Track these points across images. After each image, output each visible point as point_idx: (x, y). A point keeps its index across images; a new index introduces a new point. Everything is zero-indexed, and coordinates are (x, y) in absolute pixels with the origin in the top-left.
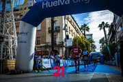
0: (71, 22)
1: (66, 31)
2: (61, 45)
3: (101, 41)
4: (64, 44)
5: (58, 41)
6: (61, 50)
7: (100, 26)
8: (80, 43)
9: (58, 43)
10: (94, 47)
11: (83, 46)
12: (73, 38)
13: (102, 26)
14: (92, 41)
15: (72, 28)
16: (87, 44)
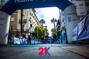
0: (34, 17)
1: (31, 22)
2: (27, 31)
3: (52, 30)
4: (29, 31)
5: (25, 28)
6: (27, 35)
7: (52, 21)
8: (39, 30)
9: (25, 30)
10: (48, 34)
11: (41, 32)
12: (35, 27)
13: (53, 21)
14: (47, 30)
15: (34, 21)
16: (43, 31)
